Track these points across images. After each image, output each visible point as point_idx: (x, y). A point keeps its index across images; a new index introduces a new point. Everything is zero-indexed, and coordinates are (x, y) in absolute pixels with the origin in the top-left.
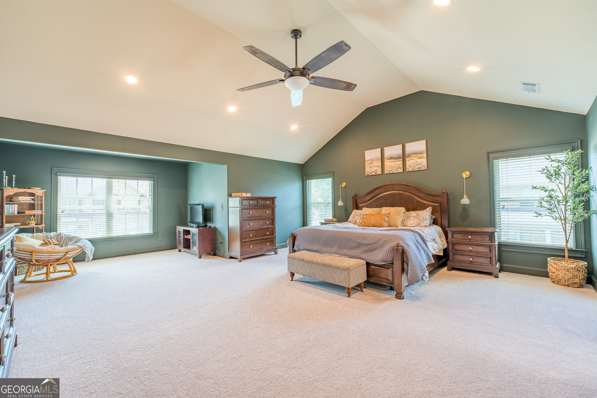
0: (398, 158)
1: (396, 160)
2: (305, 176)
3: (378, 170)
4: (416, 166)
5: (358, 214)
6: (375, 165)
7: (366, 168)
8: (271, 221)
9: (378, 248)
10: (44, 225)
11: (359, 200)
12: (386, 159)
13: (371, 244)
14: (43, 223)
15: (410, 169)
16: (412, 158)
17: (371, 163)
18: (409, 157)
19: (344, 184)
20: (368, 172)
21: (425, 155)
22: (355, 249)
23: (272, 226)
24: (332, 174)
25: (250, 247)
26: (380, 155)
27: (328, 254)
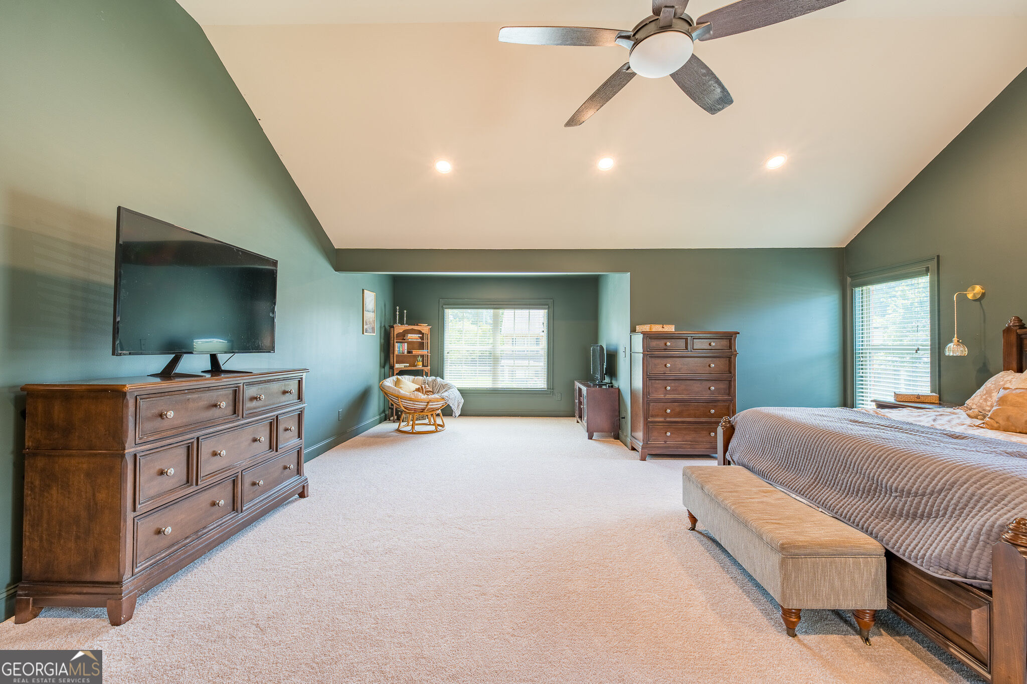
2: (849, 278)
8: (722, 386)
9: (941, 513)
10: (429, 367)
13: (916, 496)
14: (429, 365)
19: (975, 291)
22: (859, 495)
23: (727, 397)
24: (933, 265)
25: (666, 433)
27: (782, 490)
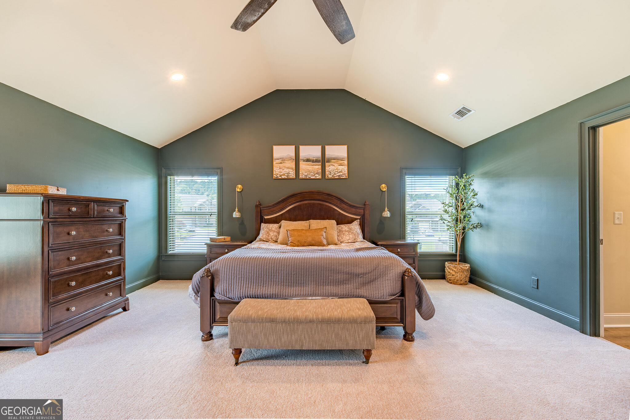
0: (317, 161)
1: (314, 164)
2: (163, 169)
3: (291, 173)
4: (336, 173)
5: (273, 229)
6: (287, 166)
7: (275, 169)
8: (117, 248)
11: (266, 210)
12: (301, 160)
13: (369, 273)
15: (329, 176)
16: (332, 163)
17: (281, 163)
18: (329, 162)
19: (239, 188)
20: (277, 174)
21: (346, 162)
23: (119, 257)
24: (219, 171)
25: (69, 310)
26: (293, 154)
27: (299, 298)
